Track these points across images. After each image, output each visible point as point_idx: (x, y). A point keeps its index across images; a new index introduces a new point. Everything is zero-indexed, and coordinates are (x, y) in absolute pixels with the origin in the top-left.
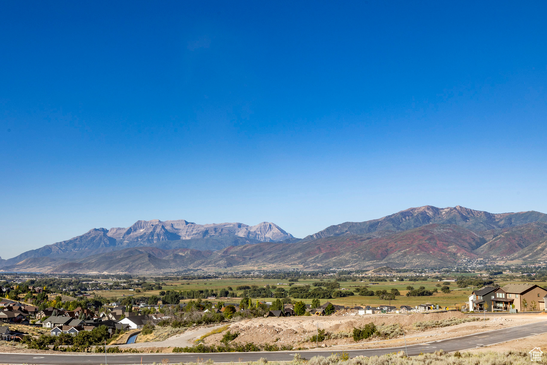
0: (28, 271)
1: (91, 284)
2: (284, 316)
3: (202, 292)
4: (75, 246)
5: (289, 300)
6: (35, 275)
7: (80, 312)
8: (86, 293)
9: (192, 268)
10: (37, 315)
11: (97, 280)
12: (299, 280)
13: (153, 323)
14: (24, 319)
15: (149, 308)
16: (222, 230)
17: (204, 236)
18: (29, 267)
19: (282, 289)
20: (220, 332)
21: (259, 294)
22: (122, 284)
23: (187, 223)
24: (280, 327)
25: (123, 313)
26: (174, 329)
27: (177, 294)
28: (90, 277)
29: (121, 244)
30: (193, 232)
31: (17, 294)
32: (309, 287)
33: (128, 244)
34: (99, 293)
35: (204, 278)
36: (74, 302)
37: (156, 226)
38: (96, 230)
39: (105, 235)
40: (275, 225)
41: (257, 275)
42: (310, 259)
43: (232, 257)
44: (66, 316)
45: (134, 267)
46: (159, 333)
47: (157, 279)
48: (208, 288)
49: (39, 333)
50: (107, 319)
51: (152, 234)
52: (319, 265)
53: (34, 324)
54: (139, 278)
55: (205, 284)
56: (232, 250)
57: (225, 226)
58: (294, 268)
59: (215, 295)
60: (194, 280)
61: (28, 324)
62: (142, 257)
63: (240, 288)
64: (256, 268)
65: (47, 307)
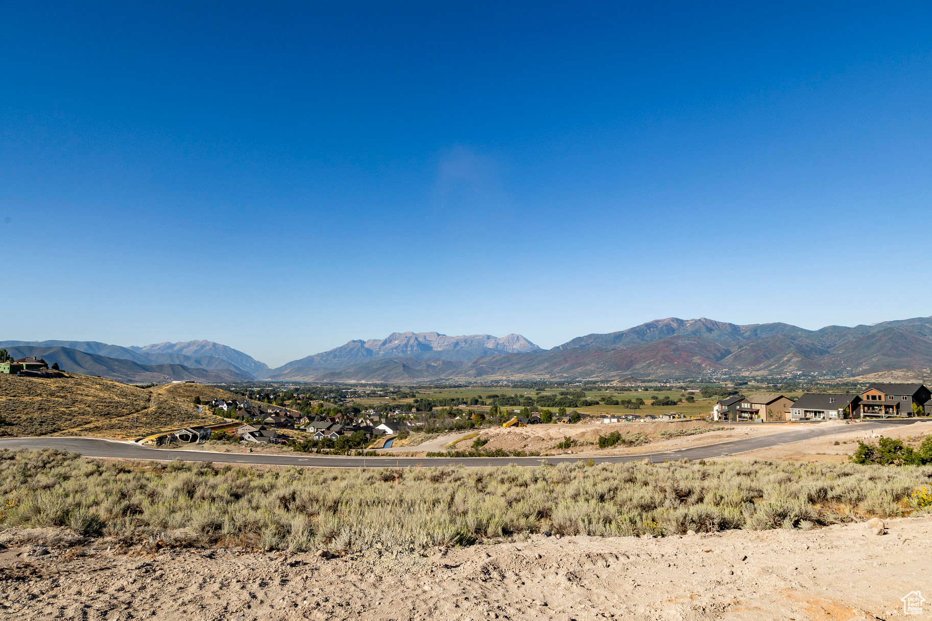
0: (293, 379)
1: (350, 392)
2: (531, 423)
3: (453, 400)
4: (335, 356)
5: (537, 408)
6: (299, 383)
7: (340, 418)
8: (345, 401)
9: (443, 377)
10: (301, 420)
11: (355, 388)
12: (545, 389)
13: (407, 429)
14: (289, 424)
15: (404, 415)
16: (472, 342)
17: (455, 347)
18: (294, 376)
19: (530, 397)
20: (470, 439)
21: (507, 402)
22: (378, 393)
23: (439, 335)
24: (527, 434)
25: (380, 419)
26: (427, 435)
27: (430, 402)
28: (349, 385)
29: (377, 354)
30: (445, 344)
31: (283, 401)
32: (556, 396)
33: (384, 355)
34: (358, 400)
35: (455, 387)
36: (335, 408)
37: (410, 338)
38: (354, 341)
39: (362, 346)
40: (523, 337)
41: (506, 384)
42: (557, 369)
43: (482, 367)
44: (327, 421)
45: (389, 376)
46: (413, 439)
47: (410, 388)
48: (459, 397)
49: (303, 437)
50: (365, 424)
51: (406, 345)
52: (565, 375)
53: (298, 429)
54: (394, 387)
55: (457, 392)
56: (482, 361)
57: (475, 338)
58: (541, 377)
59: (466, 403)
60: (446, 389)
61: (293, 428)
62: (397, 367)
63: (489, 397)
64: (504, 378)
65: (310, 413)
